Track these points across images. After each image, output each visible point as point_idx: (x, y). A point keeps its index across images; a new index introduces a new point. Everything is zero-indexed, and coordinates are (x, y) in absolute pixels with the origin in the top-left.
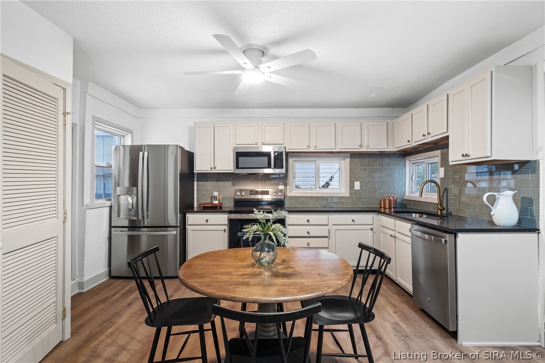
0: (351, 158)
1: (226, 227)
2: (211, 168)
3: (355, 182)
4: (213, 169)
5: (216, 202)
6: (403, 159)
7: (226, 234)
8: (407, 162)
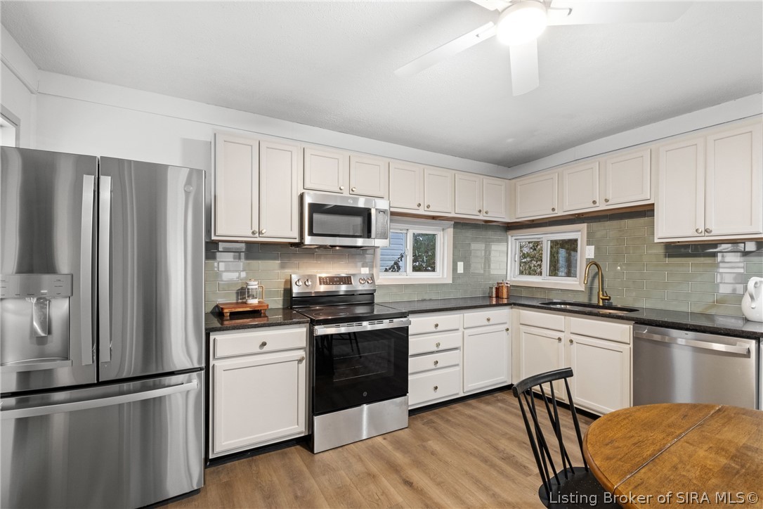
0: (454, 228)
1: (302, 354)
2: (253, 233)
3: (458, 263)
4: (257, 235)
5: (254, 302)
6: (503, 233)
7: (303, 366)
8: (510, 237)
